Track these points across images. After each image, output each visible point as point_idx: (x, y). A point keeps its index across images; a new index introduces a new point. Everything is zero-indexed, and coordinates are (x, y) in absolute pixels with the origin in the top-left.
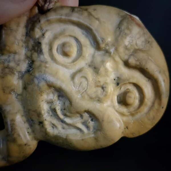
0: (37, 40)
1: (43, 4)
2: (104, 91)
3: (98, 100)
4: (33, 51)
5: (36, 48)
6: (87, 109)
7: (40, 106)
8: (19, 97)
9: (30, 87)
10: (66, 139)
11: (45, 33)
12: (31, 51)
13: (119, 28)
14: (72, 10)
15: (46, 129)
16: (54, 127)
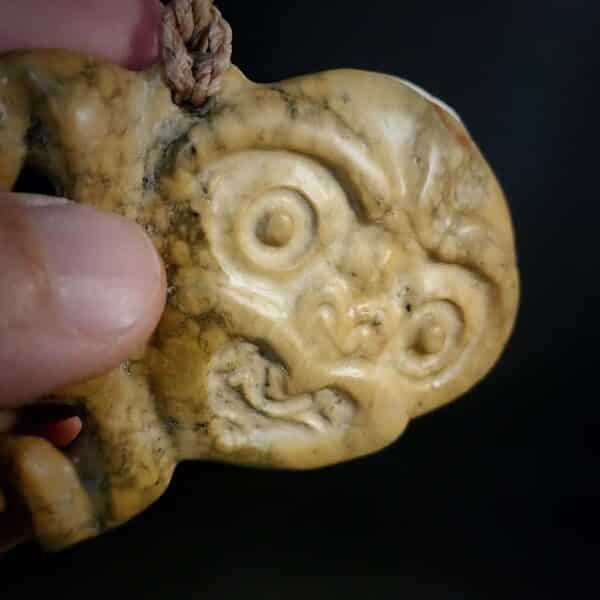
0: (187, 206)
1: (191, 82)
2: (378, 332)
3: (362, 357)
4: (172, 238)
5: (183, 229)
6: (332, 382)
7: (203, 387)
8: (136, 368)
9: (174, 344)
10: (269, 455)
11: (207, 183)
12: (165, 236)
13: (419, 160)
14: (289, 114)
15: (215, 439)
16: (234, 427)
